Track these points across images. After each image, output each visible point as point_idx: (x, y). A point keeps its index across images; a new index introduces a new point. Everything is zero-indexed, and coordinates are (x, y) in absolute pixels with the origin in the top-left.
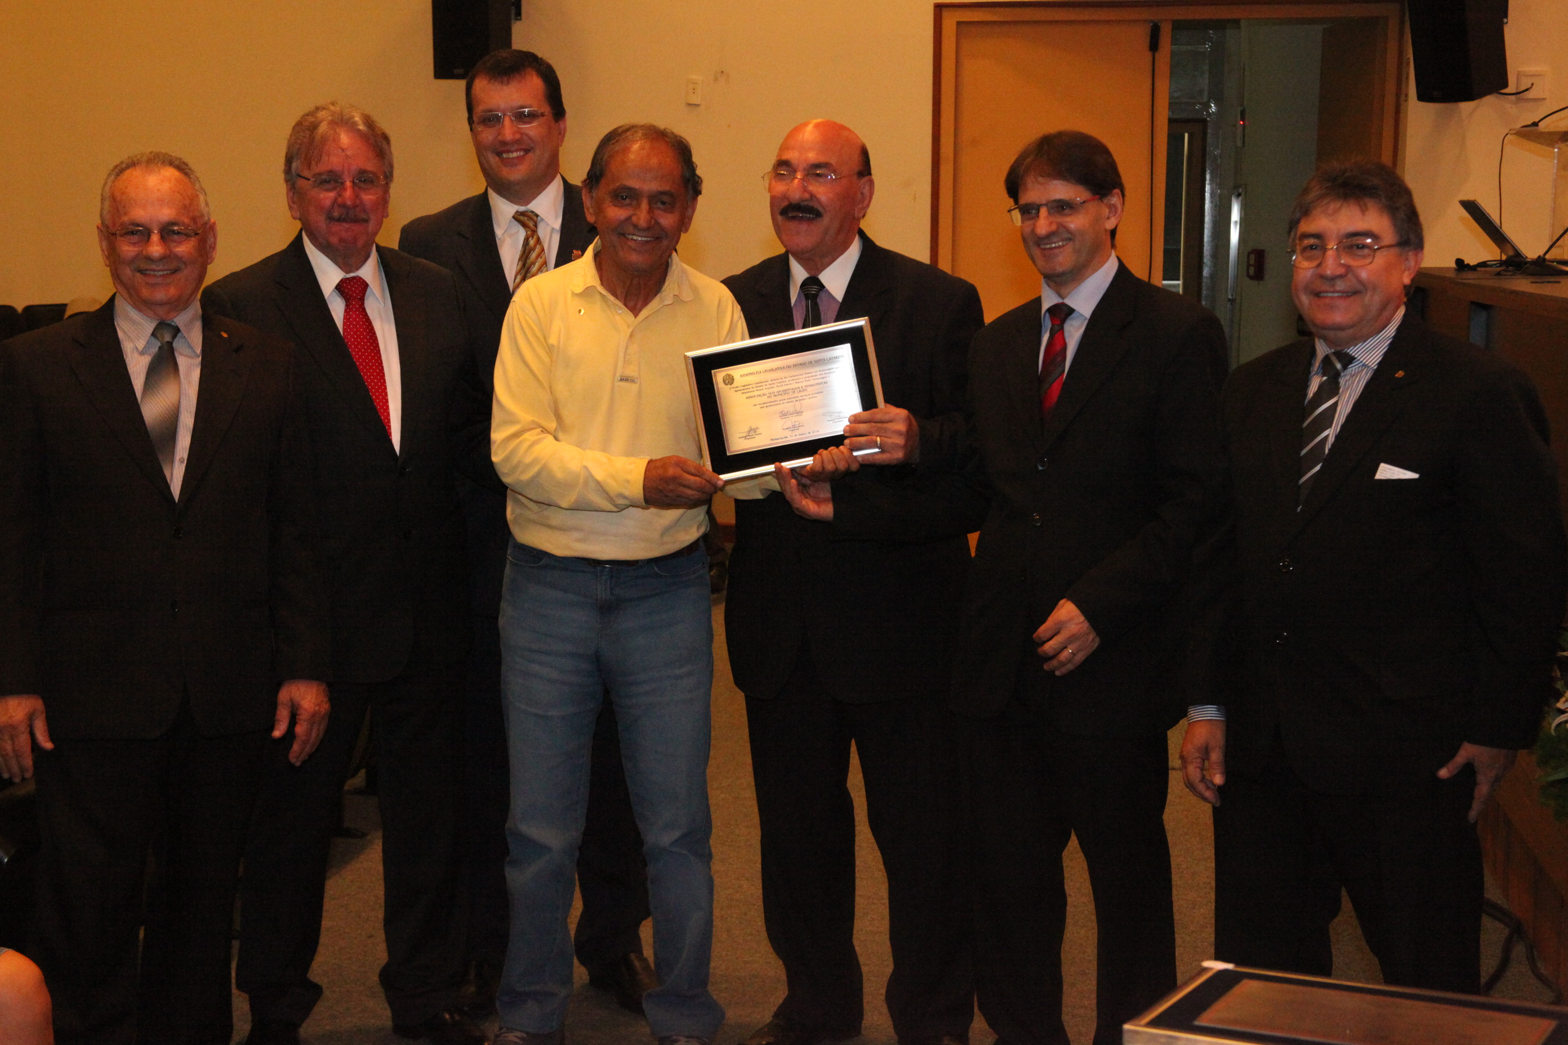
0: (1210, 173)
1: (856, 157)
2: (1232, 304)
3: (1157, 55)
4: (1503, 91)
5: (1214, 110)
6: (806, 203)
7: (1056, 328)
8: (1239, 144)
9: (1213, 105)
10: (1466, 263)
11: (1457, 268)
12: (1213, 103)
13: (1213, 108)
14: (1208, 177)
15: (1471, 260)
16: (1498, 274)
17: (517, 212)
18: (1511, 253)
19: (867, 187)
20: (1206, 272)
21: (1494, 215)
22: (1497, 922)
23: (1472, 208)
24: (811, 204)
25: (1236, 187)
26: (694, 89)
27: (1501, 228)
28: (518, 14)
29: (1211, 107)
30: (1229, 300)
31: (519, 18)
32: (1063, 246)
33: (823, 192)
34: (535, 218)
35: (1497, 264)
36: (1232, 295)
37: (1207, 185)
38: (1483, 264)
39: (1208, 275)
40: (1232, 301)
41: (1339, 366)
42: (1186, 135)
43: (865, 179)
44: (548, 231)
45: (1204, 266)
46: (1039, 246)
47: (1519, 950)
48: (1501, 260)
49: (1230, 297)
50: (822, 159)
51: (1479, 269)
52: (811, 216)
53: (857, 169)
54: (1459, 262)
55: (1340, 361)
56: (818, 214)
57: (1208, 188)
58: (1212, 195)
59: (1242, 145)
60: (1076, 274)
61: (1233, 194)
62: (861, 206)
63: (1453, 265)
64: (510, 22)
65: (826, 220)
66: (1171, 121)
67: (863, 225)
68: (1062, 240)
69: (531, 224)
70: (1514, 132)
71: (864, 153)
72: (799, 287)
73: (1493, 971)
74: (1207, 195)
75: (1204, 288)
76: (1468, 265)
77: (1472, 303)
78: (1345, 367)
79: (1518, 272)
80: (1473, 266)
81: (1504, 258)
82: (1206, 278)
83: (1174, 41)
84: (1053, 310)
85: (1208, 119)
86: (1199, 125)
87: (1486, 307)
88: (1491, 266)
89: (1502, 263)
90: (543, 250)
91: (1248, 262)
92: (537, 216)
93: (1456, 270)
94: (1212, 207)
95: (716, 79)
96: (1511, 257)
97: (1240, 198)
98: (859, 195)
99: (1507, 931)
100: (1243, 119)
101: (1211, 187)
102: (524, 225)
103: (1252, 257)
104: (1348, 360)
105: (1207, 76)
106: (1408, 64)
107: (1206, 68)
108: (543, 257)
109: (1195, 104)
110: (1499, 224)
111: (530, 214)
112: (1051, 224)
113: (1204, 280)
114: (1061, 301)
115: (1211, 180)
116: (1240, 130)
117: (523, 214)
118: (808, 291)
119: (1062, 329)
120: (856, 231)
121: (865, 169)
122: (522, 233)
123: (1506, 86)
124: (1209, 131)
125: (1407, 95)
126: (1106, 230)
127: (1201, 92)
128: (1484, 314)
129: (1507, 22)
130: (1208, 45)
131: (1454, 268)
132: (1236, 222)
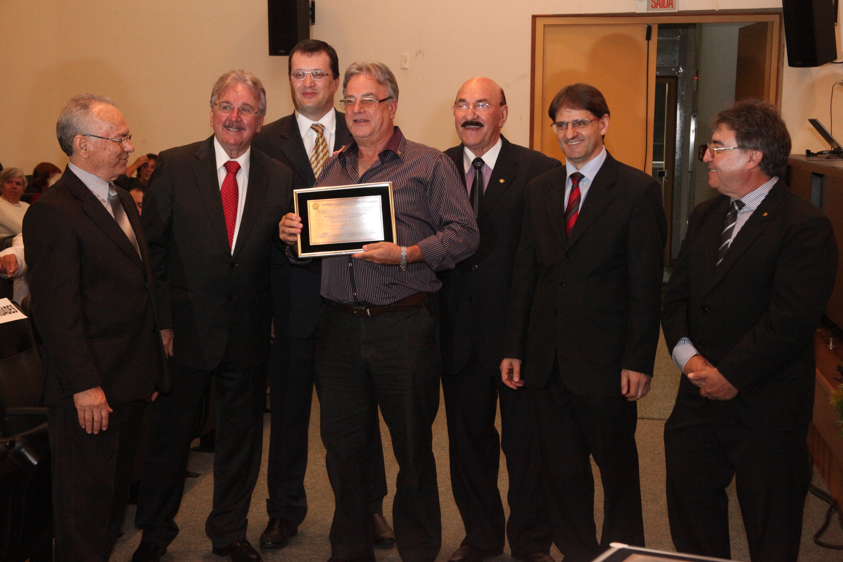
0: (679, 105)
1: (499, 95)
2: (691, 174)
3: (650, 42)
4: (834, 61)
5: (681, 71)
6: (475, 120)
7: (575, 185)
8: (695, 89)
9: (681, 69)
10: (811, 152)
11: (807, 155)
12: (681, 68)
13: (681, 70)
14: (678, 107)
15: (814, 151)
16: (828, 158)
17: (313, 124)
18: (836, 147)
19: (505, 111)
20: (677, 157)
21: (827, 128)
22: (824, 501)
23: (814, 123)
24: (477, 120)
25: (693, 112)
26: (405, 60)
27: (831, 135)
28: (313, 21)
29: (680, 70)
30: (689, 172)
31: (314, 23)
32: (580, 143)
33: (483, 113)
34: (322, 128)
35: (828, 152)
36: (691, 169)
37: (678, 111)
38: (821, 153)
39: (678, 158)
40: (691, 172)
41: (737, 208)
42: (667, 84)
43: (504, 106)
44: (329, 135)
45: (676, 153)
46: (567, 143)
47: (835, 517)
48: (831, 151)
49: (690, 170)
50: (482, 97)
51: (819, 155)
52: (478, 127)
53: (500, 101)
54: (808, 152)
55: (737, 205)
56: (481, 125)
57: (678, 113)
58: (681, 115)
59: (696, 90)
60: (586, 157)
61: (691, 115)
62: (502, 121)
63: (805, 153)
64: (309, 26)
65: (485, 129)
66: (657, 77)
67: (503, 131)
68: (580, 141)
69: (320, 130)
70: (838, 83)
71: (502, 93)
72: (471, 164)
73: (821, 527)
74: (678, 116)
75: (676, 166)
76: (813, 153)
77: (813, 173)
78: (740, 208)
79: (838, 157)
80: (816, 154)
81: (833, 149)
82: (678, 160)
83: (659, 35)
84: (572, 176)
85: (678, 76)
86: (674, 79)
87: (821, 176)
88: (825, 154)
89: (831, 152)
90: (326, 145)
91: (699, 151)
92: (323, 126)
93: (806, 156)
94: (680, 123)
95: (417, 55)
96: (836, 149)
97: (695, 118)
98: (501, 115)
99: (829, 506)
100: (697, 76)
101: (680, 112)
102: (317, 131)
103: (701, 149)
104: (741, 205)
105: (678, 54)
106: (784, 46)
107: (677, 49)
108: (327, 148)
109: (671, 68)
110: (830, 132)
111: (320, 125)
112: (574, 132)
113: (676, 161)
114: (577, 171)
115: (680, 108)
116: (695, 82)
117: (316, 125)
118: (476, 165)
119: (578, 186)
120: (499, 135)
121: (503, 102)
122: (315, 135)
123: (836, 58)
124: (679, 82)
125: (783, 64)
126: (601, 135)
127: (675, 62)
128: (819, 180)
129: (837, 25)
130: (679, 37)
131: (805, 155)
132: (693, 130)
